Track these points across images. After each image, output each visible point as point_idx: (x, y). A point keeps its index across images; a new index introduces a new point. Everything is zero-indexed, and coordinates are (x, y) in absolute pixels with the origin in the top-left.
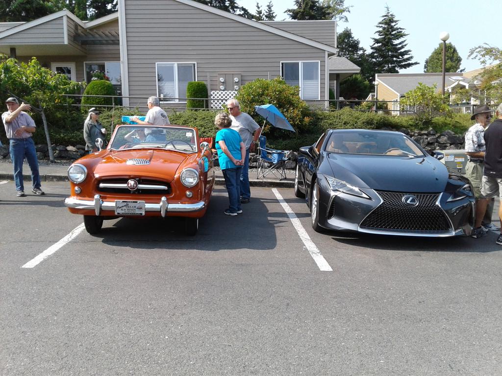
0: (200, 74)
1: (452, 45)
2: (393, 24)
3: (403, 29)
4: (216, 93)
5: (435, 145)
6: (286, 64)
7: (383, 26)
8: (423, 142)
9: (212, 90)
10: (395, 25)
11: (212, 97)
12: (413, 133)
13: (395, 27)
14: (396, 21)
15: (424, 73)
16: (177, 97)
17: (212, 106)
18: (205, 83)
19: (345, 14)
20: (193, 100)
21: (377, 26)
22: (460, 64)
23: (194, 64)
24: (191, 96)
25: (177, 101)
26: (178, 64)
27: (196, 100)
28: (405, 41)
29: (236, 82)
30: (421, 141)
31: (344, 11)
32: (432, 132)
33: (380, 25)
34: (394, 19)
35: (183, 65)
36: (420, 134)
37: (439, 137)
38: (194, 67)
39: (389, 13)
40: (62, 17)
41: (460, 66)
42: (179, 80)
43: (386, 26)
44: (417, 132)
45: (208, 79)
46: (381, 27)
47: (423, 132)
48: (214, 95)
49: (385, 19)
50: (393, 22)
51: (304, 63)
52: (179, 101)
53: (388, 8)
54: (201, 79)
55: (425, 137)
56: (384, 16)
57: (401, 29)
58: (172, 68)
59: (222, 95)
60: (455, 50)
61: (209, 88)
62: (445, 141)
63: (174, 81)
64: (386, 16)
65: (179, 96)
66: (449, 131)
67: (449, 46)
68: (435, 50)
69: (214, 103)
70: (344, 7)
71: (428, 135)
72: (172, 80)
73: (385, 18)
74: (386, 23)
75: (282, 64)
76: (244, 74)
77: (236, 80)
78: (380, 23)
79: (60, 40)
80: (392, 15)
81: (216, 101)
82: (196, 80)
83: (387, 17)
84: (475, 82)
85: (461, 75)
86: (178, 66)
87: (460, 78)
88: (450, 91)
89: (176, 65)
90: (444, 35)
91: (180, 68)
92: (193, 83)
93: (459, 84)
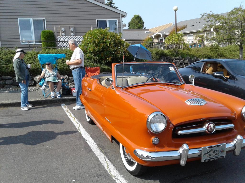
0: (49, 26)
1: (139, 16)
2: (112, 5)
3: (117, 7)
5: (183, 64)
6: (99, 21)
8: (178, 63)
9: (58, 36)
10: (113, 5)
11: (58, 40)
12: (173, 59)
15: (128, 29)
16: (34, 40)
18: (52, 31)
20: (47, 42)
22: (144, 25)
23: (44, 20)
24: (45, 39)
25: (34, 43)
26: (33, 19)
27: (49, 42)
29: (72, 31)
30: (177, 63)
32: (181, 58)
34: (113, 2)
35: (37, 20)
36: (176, 59)
37: (184, 60)
42: (35, 30)
44: (175, 58)
45: (55, 29)
47: (177, 58)
49: (108, 2)
51: (109, 20)
52: (36, 43)
54: (49, 29)
55: (178, 60)
58: (29, 22)
59: (64, 39)
60: (141, 19)
62: (187, 62)
65: (35, 40)
66: (188, 57)
67: (138, 17)
68: (132, 18)
69: (60, 44)
71: (180, 59)
72: (30, 29)
75: (97, 21)
76: (75, 26)
77: (72, 29)
82: (46, 30)
83: (109, 1)
84: (165, 33)
85: (148, 30)
86: (33, 21)
87: (148, 31)
88: (153, 37)
89: (32, 20)
90: (175, 8)
91: (35, 22)
92: (44, 32)
93: (157, 34)
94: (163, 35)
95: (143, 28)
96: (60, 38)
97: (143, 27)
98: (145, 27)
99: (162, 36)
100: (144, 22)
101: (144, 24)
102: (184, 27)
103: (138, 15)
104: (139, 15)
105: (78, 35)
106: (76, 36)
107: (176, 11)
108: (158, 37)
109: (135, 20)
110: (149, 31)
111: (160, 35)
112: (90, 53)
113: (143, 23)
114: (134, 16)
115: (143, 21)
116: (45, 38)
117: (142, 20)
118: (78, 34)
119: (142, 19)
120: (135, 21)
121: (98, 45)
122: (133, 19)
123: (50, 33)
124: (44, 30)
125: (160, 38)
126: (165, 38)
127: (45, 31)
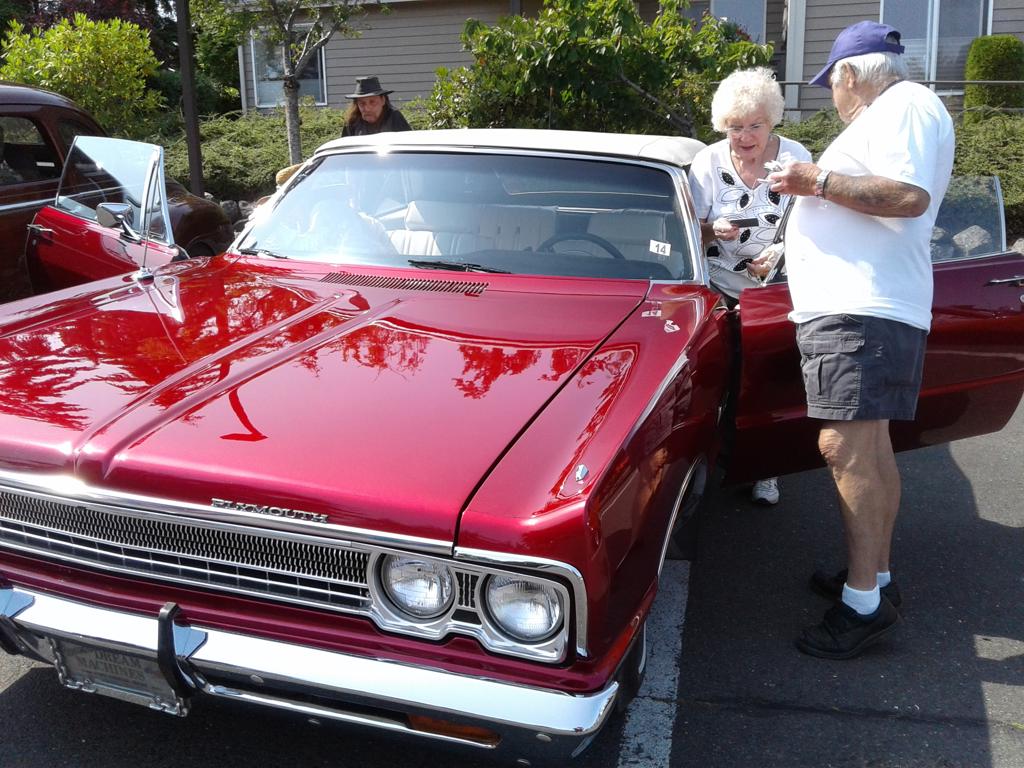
0: (1005, 16)
16: (932, 80)
18: (1018, 38)
27: (1000, 85)
42: (942, 34)
63: (924, 37)
82: (989, 33)
92: (985, 42)
116: (986, 71)
123: (1009, 48)
124: (980, 34)
127: (985, 38)
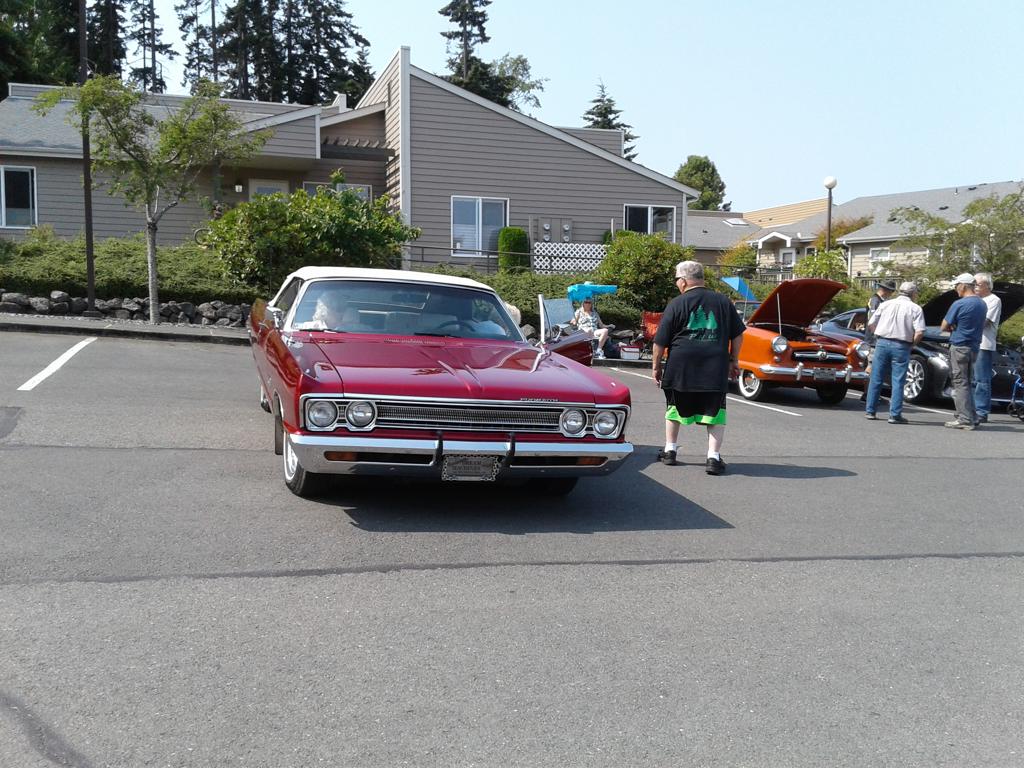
0: (515, 216)
1: (708, 161)
2: (611, 116)
3: (629, 127)
4: (541, 245)
6: (631, 207)
7: (596, 118)
9: (536, 240)
10: (614, 119)
11: (535, 251)
13: (615, 122)
14: (615, 112)
17: (535, 263)
18: (523, 229)
19: (533, 92)
21: (585, 118)
22: (723, 195)
23: (506, 202)
24: (510, 248)
25: (480, 255)
26: (483, 200)
27: (514, 255)
28: (632, 148)
29: (565, 231)
31: (533, 87)
33: (591, 116)
34: (613, 108)
35: (491, 202)
38: (506, 205)
39: (604, 96)
40: (314, 116)
41: (724, 198)
42: (483, 224)
43: (600, 119)
45: (530, 223)
46: (592, 119)
48: (538, 248)
49: (597, 106)
50: (611, 112)
51: (654, 208)
52: (483, 255)
53: (602, 88)
56: (595, 101)
57: (625, 126)
58: (473, 204)
59: (549, 249)
60: (714, 170)
61: (531, 235)
63: (474, 224)
64: (599, 101)
67: (705, 163)
68: (682, 167)
69: (538, 260)
70: (533, 79)
73: (598, 104)
74: (600, 114)
75: (624, 207)
76: (576, 219)
77: (566, 227)
78: (589, 113)
79: (311, 152)
80: (609, 100)
81: (541, 257)
82: (508, 226)
83: (601, 103)
84: (799, 235)
85: (739, 216)
86: (483, 203)
87: (740, 221)
88: (760, 247)
89: (480, 200)
90: (829, 181)
91: (485, 205)
92: (504, 230)
93: (774, 237)
94: (792, 243)
95: (721, 205)
96: (539, 247)
97: (721, 201)
98: (728, 202)
99: (789, 245)
100: (723, 184)
101: (725, 190)
102: (864, 223)
103: (702, 156)
104: (706, 158)
105: (580, 242)
106: (574, 242)
107: (830, 189)
108: (774, 246)
109: (692, 175)
110: (744, 220)
111: (784, 242)
112: (627, 285)
113: (722, 188)
114: (690, 159)
115: (723, 180)
116: (510, 246)
117: (718, 177)
118: (578, 238)
119: (718, 172)
120: (693, 179)
121: (644, 271)
122: (686, 173)
123: (520, 235)
124: (503, 225)
125: (782, 251)
126: (798, 253)
127: (505, 227)
